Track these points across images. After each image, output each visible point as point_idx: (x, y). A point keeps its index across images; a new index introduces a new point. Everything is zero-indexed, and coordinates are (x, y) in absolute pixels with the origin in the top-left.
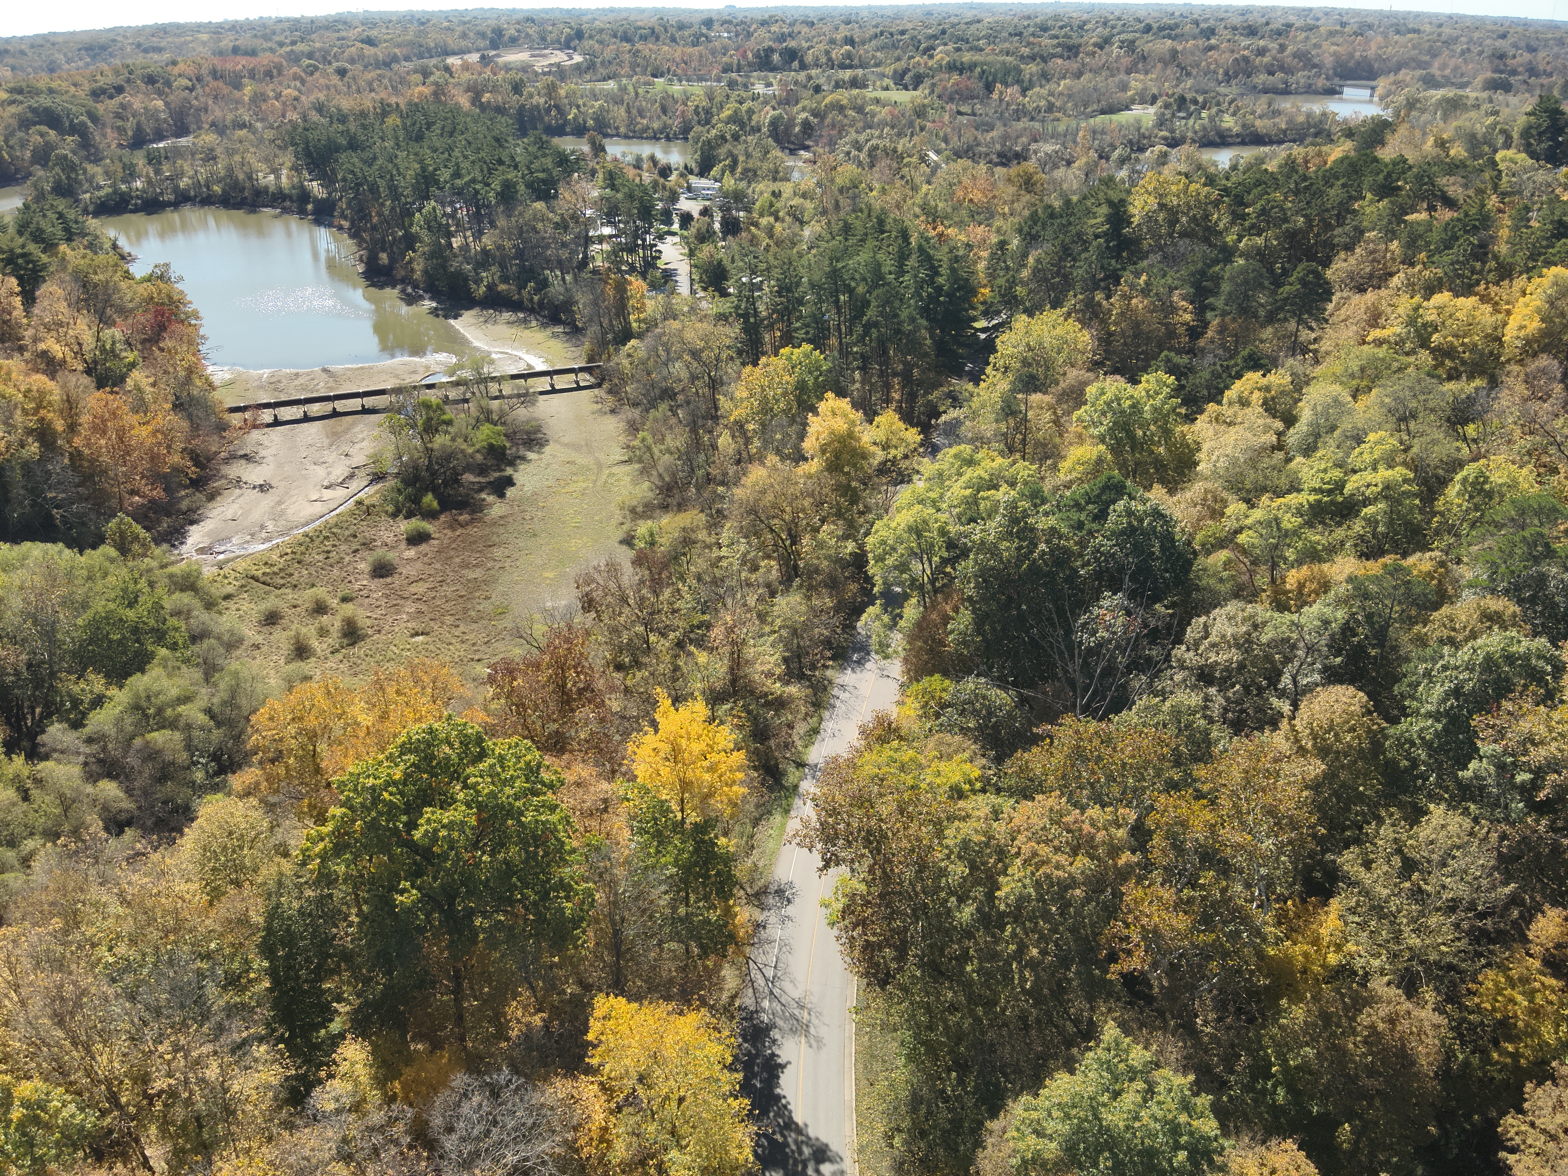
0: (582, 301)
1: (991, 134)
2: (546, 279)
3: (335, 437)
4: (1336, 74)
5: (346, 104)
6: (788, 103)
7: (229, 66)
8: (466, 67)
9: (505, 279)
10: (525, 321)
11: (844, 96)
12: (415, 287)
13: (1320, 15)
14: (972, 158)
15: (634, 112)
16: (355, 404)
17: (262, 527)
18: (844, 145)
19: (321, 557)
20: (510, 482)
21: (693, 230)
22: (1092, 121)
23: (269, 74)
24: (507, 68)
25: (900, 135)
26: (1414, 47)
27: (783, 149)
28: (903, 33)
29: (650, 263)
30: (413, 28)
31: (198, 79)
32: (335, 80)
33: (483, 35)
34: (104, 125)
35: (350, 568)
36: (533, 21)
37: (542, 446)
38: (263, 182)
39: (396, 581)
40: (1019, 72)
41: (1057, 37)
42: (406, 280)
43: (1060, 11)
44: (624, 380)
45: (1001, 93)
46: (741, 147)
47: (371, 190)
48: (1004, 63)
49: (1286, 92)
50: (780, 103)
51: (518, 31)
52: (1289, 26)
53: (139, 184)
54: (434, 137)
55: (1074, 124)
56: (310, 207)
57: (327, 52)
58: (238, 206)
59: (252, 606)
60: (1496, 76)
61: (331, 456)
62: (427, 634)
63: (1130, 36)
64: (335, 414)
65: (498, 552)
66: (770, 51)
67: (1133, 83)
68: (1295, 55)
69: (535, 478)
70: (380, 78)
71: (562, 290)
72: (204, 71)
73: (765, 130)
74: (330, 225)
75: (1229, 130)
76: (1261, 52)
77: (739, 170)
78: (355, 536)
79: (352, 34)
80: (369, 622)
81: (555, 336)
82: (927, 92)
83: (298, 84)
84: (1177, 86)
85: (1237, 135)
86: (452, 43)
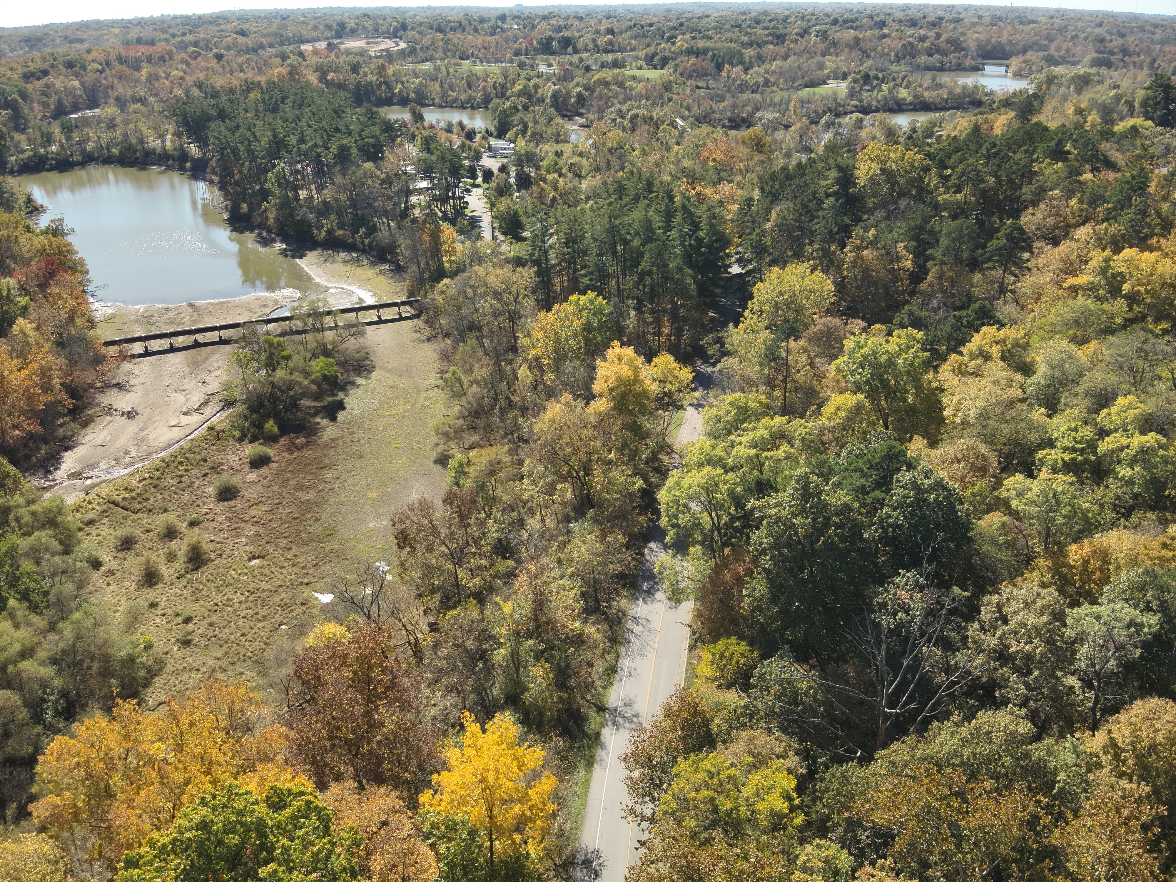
0: (404, 244)
1: (723, 104)
2: (375, 225)
3: (195, 365)
4: (979, 56)
5: (219, 82)
6: (565, 80)
7: (132, 53)
8: (316, 52)
9: (341, 226)
10: (358, 260)
11: (608, 74)
12: (269, 231)
13: (961, 10)
14: (709, 123)
15: (446, 87)
16: (213, 336)
17: (127, 452)
18: (611, 113)
19: (174, 482)
20: (341, 406)
21: (493, 185)
22: (800, 92)
23: (162, 59)
24: (348, 52)
25: (654, 105)
26: (1036, 34)
27: (563, 116)
28: (651, 25)
29: (460, 211)
30: (277, 22)
31: (108, 64)
32: (213, 63)
33: (329, 27)
34: (32, 101)
35: (199, 492)
36: (368, 16)
37: (369, 372)
38: (152, 145)
39: (238, 504)
40: (741, 54)
41: (767, 28)
42: (262, 226)
43: (767, 8)
44: (437, 313)
45: (729, 72)
46: (530, 116)
47: (233, 152)
48: (729, 48)
49: (942, 69)
50: (559, 80)
51: (357, 24)
52: (941, 19)
53: (54, 148)
54: (288, 109)
55: (786, 94)
56: (188, 165)
57: (209, 41)
58: (131, 165)
59: (111, 531)
60: (1100, 56)
61: (190, 384)
62: (263, 557)
63: (823, 27)
64: (197, 345)
65: (328, 474)
66: (550, 39)
67: (827, 63)
68: (948, 41)
69: (363, 402)
70: (248, 61)
71: (387, 234)
72: (112, 57)
73: (548, 101)
74: (204, 180)
75: (904, 99)
76: (923, 39)
77: (529, 133)
78: (205, 461)
79: (230, 27)
80: (212, 546)
81: (382, 273)
82: (671, 70)
83: (184, 66)
84: (862, 65)
85: (911, 104)
86: (306, 33)
